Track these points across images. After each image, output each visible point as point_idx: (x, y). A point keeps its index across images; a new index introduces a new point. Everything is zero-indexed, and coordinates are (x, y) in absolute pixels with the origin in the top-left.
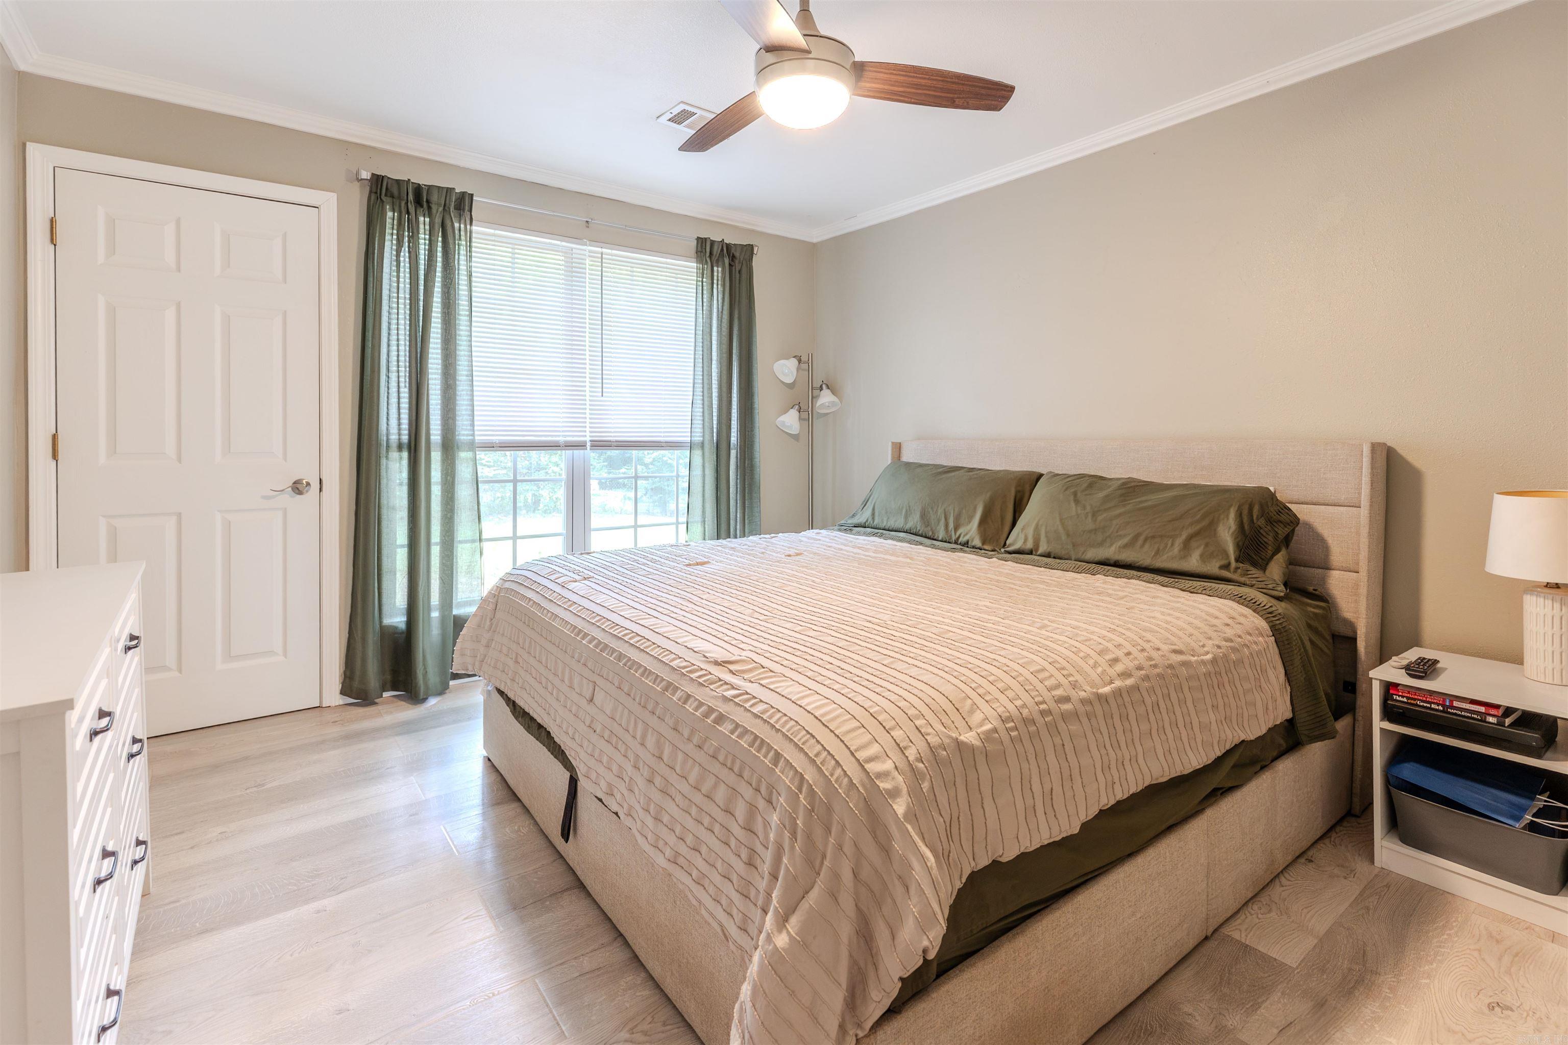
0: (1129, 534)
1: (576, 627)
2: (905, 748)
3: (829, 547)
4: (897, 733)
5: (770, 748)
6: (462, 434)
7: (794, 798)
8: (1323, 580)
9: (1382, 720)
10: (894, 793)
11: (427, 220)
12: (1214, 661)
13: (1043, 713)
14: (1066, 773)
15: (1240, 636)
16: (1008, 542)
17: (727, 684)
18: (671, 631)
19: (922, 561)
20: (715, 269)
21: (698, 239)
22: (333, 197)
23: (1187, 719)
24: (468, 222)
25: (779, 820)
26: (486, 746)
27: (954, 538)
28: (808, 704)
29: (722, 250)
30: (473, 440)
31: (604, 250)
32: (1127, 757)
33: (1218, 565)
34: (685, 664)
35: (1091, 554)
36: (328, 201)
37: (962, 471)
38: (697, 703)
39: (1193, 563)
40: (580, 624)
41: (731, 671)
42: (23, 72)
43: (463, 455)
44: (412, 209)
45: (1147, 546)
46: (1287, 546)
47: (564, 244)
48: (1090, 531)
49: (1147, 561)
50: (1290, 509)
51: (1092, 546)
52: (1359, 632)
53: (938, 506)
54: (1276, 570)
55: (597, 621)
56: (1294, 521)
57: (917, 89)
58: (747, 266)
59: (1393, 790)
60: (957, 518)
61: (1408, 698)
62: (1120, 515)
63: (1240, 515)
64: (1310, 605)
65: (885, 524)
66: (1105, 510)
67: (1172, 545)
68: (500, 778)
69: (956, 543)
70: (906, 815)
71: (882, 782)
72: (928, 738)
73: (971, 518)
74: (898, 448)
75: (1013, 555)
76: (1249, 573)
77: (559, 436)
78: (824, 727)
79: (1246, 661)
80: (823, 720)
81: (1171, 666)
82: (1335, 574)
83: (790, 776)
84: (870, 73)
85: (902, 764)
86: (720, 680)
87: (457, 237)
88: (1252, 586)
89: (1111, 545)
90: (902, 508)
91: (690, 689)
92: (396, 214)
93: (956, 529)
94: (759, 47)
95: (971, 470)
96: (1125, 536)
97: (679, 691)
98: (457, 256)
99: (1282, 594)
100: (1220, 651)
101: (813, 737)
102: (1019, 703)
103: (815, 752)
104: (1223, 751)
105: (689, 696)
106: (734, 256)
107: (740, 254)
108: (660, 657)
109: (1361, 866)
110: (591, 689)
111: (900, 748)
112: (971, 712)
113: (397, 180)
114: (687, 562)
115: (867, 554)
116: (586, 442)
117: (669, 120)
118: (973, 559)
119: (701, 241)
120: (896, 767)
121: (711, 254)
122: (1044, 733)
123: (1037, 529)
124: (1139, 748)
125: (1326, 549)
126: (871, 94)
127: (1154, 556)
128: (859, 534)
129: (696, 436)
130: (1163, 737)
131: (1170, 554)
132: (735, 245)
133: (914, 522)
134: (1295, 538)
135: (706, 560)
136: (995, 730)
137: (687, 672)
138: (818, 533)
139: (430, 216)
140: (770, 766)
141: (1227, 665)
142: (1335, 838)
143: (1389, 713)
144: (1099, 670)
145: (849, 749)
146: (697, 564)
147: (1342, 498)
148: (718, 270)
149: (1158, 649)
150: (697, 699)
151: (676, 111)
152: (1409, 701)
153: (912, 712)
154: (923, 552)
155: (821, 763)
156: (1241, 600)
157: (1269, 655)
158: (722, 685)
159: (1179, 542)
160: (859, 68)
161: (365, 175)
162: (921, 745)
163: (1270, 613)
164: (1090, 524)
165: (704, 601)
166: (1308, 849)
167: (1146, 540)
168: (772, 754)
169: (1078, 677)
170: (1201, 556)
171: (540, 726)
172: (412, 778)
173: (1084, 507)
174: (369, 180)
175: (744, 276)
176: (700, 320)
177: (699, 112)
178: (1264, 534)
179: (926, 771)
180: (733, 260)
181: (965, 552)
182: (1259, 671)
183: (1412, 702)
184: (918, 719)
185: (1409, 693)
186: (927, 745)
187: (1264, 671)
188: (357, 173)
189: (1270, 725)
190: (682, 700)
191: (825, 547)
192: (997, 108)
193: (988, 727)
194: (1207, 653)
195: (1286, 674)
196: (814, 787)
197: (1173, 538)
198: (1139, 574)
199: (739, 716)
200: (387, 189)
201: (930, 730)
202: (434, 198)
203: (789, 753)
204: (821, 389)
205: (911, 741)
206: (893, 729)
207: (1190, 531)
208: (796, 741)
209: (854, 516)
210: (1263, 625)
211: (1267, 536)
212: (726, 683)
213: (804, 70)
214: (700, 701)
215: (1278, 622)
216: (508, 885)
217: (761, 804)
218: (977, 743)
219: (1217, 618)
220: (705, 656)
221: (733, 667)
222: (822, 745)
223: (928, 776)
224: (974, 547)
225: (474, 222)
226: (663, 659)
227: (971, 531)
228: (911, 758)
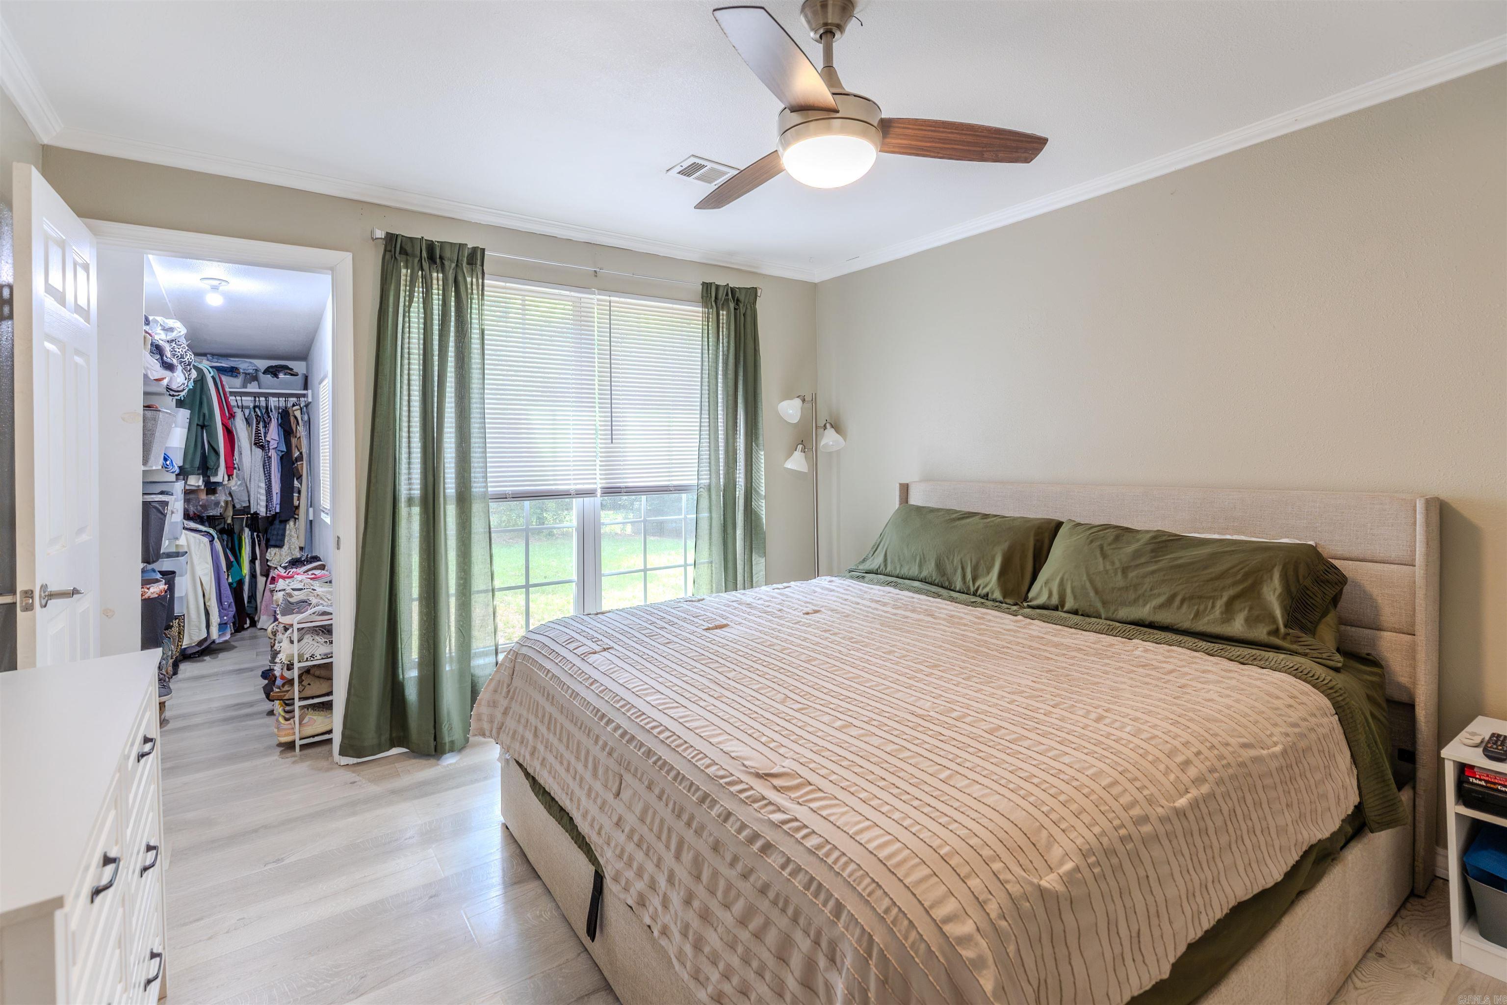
0: (1164, 594)
1: (598, 710)
2: (985, 902)
3: (846, 600)
4: (974, 882)
5: (830, 896)
6: (477, 488)
7: (863, 962)
8: (1373, 643)
9: (1457, 803)
10: (979, 963)
11: (441, 275)
12: (1284, 752)
13: (1122, 839)
14: (1153, 910)
15: (1305, 720)
16: (1031, 595)
17: (773, 804)
18: (703, 727)
19: (944, 619)
20: (721, 312)
21: (704, 284)
22: (347, 257)
23: (1264, 824)
24: (480, 276)
25: (848, 990)
26: (504, 813)
27: (972, 589)
28: (869, 841)
29: (727, 295)
30: (486, 492)
31: (612, 299)
32: (1210, 879)
33: (1265, 631)
34: (722, 773)
35: (1124, 613)
36: (344, 260)
37: (977, 518)
38: (739, 823)
39: (1237, 626)
40: (604, 708)
41: (775, 787)
42: (47, 146)
43: (477, 508)
44: (426, 265)
45: (1185, 606)
46: (1335, 606)
47: (573, 294)
48: (1120, 589)
49: (1186, 625)
50: (1336, 568)
51: (1123, 604)
52: (1417, 700)
53: (954, 556)
54: (1327, 635)
55: (621, 707)
56: (1342, 580)
57: (944, 143)
58: (751, 310)
59: (1471, 881)
60: (975, 569)
61: (1486, 781)
62: (1153, 572)
63: (1285, 577)
64: (1365, 673)
65: (898, 572)
66: (1137, 566)
67: (1213, 607)
68: (518, 851)
69: (975, 594)
70: (994, 993)
71: (964, 949)
72: (1008, 886)
73: (989, 570)
74: (905, 489)
75: (1038, 611)
76: (1300, 640)
77: (570, 484)
78: (891, 875)
79: (1315, 749)
80: (888, 864)
81: (1242, 765)
82: (1387, 636)
83: (856, 936)
84: (897, 130)
85: (984, 925)
86: (764, 798)
87: (469, 291)
88: (1305, 655)
89: (1145, 605)
90: (916, 555)
91: (730, 805)
92: (409, 271)
93: (974, 579)
94: (783, 106)
95: (986, 516)
96: (1159, 595)
97: (718, 806)
98: (469, 310)
99: (1340, 665)
100: (1289, 739)
101: (880, 887)
102: (1097, 830)
103: (884, 907)
104: (1301, 854)
105: (729, 814)
106: (738, 300)
107: (746, 296)
108: (694, 761)
109: (1438, 961)
110: (617, 783)
111: (980, 903)
112: (1049, 846)
113: (410, 238)
114: (707, 625)
115: (885, 609)
116: (596, 490)
117: (679, 173)
118: (996, 617)
119: (707, 286)
120: (978, 929)
121: (716, 298)
122: (1127, 865)
123: (1062, 584)
124: (1220, 865)
125: (1376, 608)
126: (897, 150)
127: (1193, 619)
128: (871, 582)
129: (703, 479)
130: (1242, 848)
131: (1212, 616)
132: (739, 288)
133: (929, 570)
134: (1343, 597)
135: (725, 622)
136: (1077, 869)
137: (726, 783)
138: (830, 581)
139: (443, 272)
140: (831, 918)
141: (1297, 755)
142: (1403, 926)
143: (1465, 796)
144: (1172, 777)
145: (923, 905)
146: (717, 627)
147: (1393, 555)
148: (723, 313)
149: (1227, 744)
150: (739, 819)
151: (686, 164)
152: (1489, 785)
153: (986, 852)
154: (943, 607)
155: (892, 922)
156: (1297, 673)
157: (1334, 736)
158: (766, 805)
159: (1220, 604)
160: (886, 126)
161: (380, 234)
162: (1001, 896)
163: (1331, 688)
164: (1119, 581)
165: (730, 682)
166: (1377, 940)
167: (1183, 601)
168: (831, 903)
169: (1153, 789)
170: (1247, 620)
171: (562, 809)
172: (431, 851)
173: (1113, 563)
174: (384, 239)
175: (749, 319)
176: (706, 364)
177: (709, 165)
178: (1311, 595)
179: (1009, 928)
180: (737, 304)
181: (987, 607)
182: (1328, 758)
183: (1492, 786)
184: (994, 861)
185: (1488, 776)
186: (1008, 896)
187: (1332, 757)
188: (372, 232)
189: (1343, 816)
190: (722, 818)
191: (840, 600)
192: (1027, 160)
193: (1069, 866)
194: (1276, 744)
195: (1352, 756)
196: (885, 952)
197: (1214, 599)
198: (1180, 638)
199: (786, 847)
200: (401, 247)
201: (1009, 877)
202: (447, 254)
203: (852, 906)
204: (825, 427)
205: (990, 892)
206: (968, 876)
207: (1232, 592)
208: (860, 890)
209: (864, 560)
210: (1325, 702)
211: (1316, 598)
212: (770, 803)
213: (829, 130)
214: (742, 822)
215: (1341, 698)
216: (532, 986)
217: (822, 962)
218: (1060, 888)
219: (1278, 698)
220: (744, 765)
221: (777, 782)
222: (891, 899)
223: (1013, 937)
224: (994, 600)
225: (486, 276)
226: (698, 764)
227: (990, 581)
228: (993, 915)
